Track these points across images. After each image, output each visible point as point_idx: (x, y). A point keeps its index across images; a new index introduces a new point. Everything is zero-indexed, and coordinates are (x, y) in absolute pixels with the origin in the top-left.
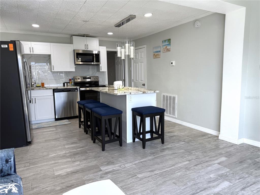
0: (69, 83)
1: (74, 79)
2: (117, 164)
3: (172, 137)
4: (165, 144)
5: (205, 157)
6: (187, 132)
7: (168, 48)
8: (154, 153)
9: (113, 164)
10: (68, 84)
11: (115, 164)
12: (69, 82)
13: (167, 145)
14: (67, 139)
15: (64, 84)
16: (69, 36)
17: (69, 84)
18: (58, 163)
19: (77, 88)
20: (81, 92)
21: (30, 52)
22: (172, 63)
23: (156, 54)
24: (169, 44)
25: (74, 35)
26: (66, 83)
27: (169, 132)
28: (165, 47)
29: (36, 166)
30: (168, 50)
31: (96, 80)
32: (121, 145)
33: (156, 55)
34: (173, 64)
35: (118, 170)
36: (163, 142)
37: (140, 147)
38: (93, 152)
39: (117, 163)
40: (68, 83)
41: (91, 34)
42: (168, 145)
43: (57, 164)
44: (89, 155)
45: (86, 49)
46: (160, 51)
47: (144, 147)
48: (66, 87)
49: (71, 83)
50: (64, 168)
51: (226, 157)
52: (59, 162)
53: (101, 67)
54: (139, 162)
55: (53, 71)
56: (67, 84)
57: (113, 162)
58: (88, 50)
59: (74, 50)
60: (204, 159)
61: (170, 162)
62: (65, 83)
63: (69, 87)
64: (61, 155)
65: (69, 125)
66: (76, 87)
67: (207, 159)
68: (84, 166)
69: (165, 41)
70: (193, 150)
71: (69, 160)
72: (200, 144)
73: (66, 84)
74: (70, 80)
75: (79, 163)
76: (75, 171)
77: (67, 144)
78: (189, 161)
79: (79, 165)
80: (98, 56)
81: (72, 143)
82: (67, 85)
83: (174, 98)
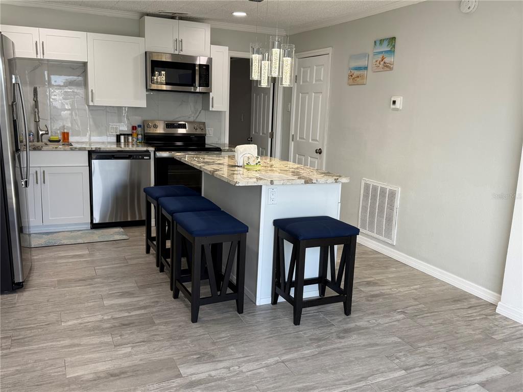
0: (131, 135)
1: (144, 125)
2: (221, 361)
3: (374, 299)
4: (353, 315)
5: (451, 361)
6: (416, 287)
7: (387, 60)
8: (319, 340)
9: (213, 362)
10: (128, 139)
11: (218, 361)
12: (130, 133)
13: (359, 320)
14: (111, 280)
15: (118, 137)
16: (136, 17)
17: (130, 138)
18: (79, 345)
19: (148, 151)
20: (158, 161)
21: (37, 54)
22: (394, 102)
23: (356, 73)
24: (392, 52)
25: (148, 15)
26: (124, 135)
27: (369, 284)
28: (379, 57)
29: (26, 350)
30: (388, 67)
31: (199, 132)
32: (240, 310)
33: (356, 77)
34: (398, 105)
35: (222, 379)
36: (347, 311)
37: (288, 320)
38: (171, 322)
39: (222, 359)
40: (128, 135)
41: (190, 14)
42: (360, 318)
43: (77, 348)
44: (157, 329)
45: (177, 52)
46: (366, 68)
47: (297, 322)
48: (123, 146)
49: (135, 136)
50: (92, 361)
51: (505, 366)
52: (82, 343)
53: (213, 99)
54: (278, 362)
55: (91, 104)
56: (125, 138)
57: (213, 356)
58: (181, 53)
59: (146, 52)
60: (445, 368)
61: (358, 370)
62: (121, 135)
63: (130, 148)
64: (90, 325)
65: (124, 244)
66: (145, 149)
67: (454, 368)
68: (141, 360)
69: (381, 41)
70: (422, 340)
71: (108, 339)
72: (443, 323)
73: (122, 138)
74: (134, 128)
75: (129, 350)
76: (116, 372)
77: (110, 296)
78: (406, 370)
79: (129, 355)
80: (206, 70)
81: (123, 294)
82: (126, 142)
83: (393, 194)
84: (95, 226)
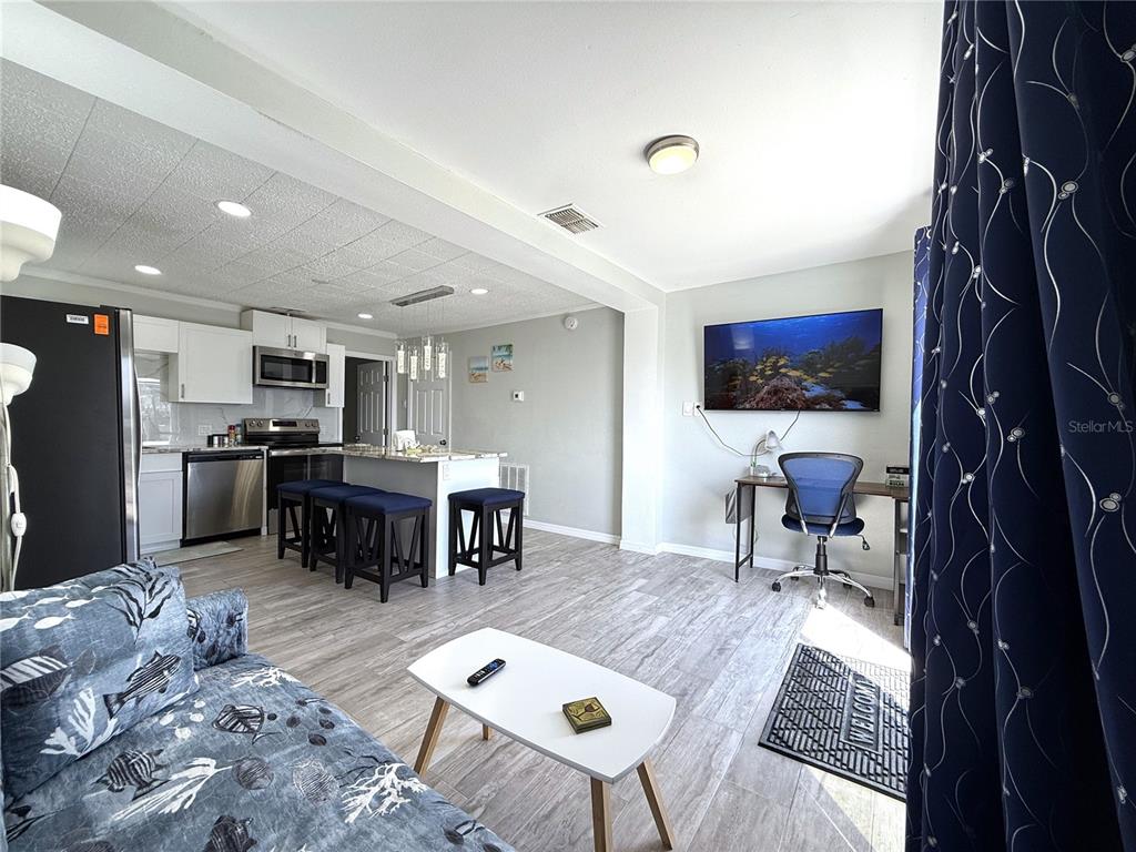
0: (228, 435)
1: (244, 425)
2: (433, 623)
4: (523, 569)
5: (610, 582)
7: (506, 362)
8: (509, 591)
9: (427, 625)
10: (223, 440)
12: (226, 433)
13: (525, 574)
14: (255, 588)
15: (210, 438)
16: (237, 309)
17: (226, 439)
18: (267, 647)
19: (259, 450)
20: (271, 460)
22: (517, 396)
23: (478, 373)
24: (509, 356)
25: (257, 309)
26: (218, 435)
28: (499, 360)
30: (507, 367)
31: (311, 429)
32: (424, 585)
33: (477, 376)
34: (520, 398)
35: (446, 634)
36: (519, 567)
38: (358, 608)
40: (224, 435)
41: (308, 313)
42: (530, 571)
44: (348, 616)
45: (289, 348)
46: (486, 369)
47: (482, 582)
48: (216, 446)
49: (233, 436)
50: (302, 653)
51: (644, 577)
53: (329, 395)
54: (485, 613)
55: (181, 400)
56: (219, 440)
57: (425, 622)
58: (295, 349)
59: (254, 347)
60: (608, 587)
61: (551, 603)
62: (213, 435)
63: (226, 448)
64: (266, 628)
66: (257, 448)
67: (614, 585)
68: (352, 641)
69: (500, 348)
70: (583, 574)
71: (298, 634)
72: (590, 561)
73: (216, 438)
74: (231, 428)
75: (332, 636)
76: (332, 655)
77: (269, 600)
78: (585, 594)
79: (335, 640)
80: (322, 367)
81: (283, 597)
82: (221, 443)
83: (522, 472)
84: (185, 543)
